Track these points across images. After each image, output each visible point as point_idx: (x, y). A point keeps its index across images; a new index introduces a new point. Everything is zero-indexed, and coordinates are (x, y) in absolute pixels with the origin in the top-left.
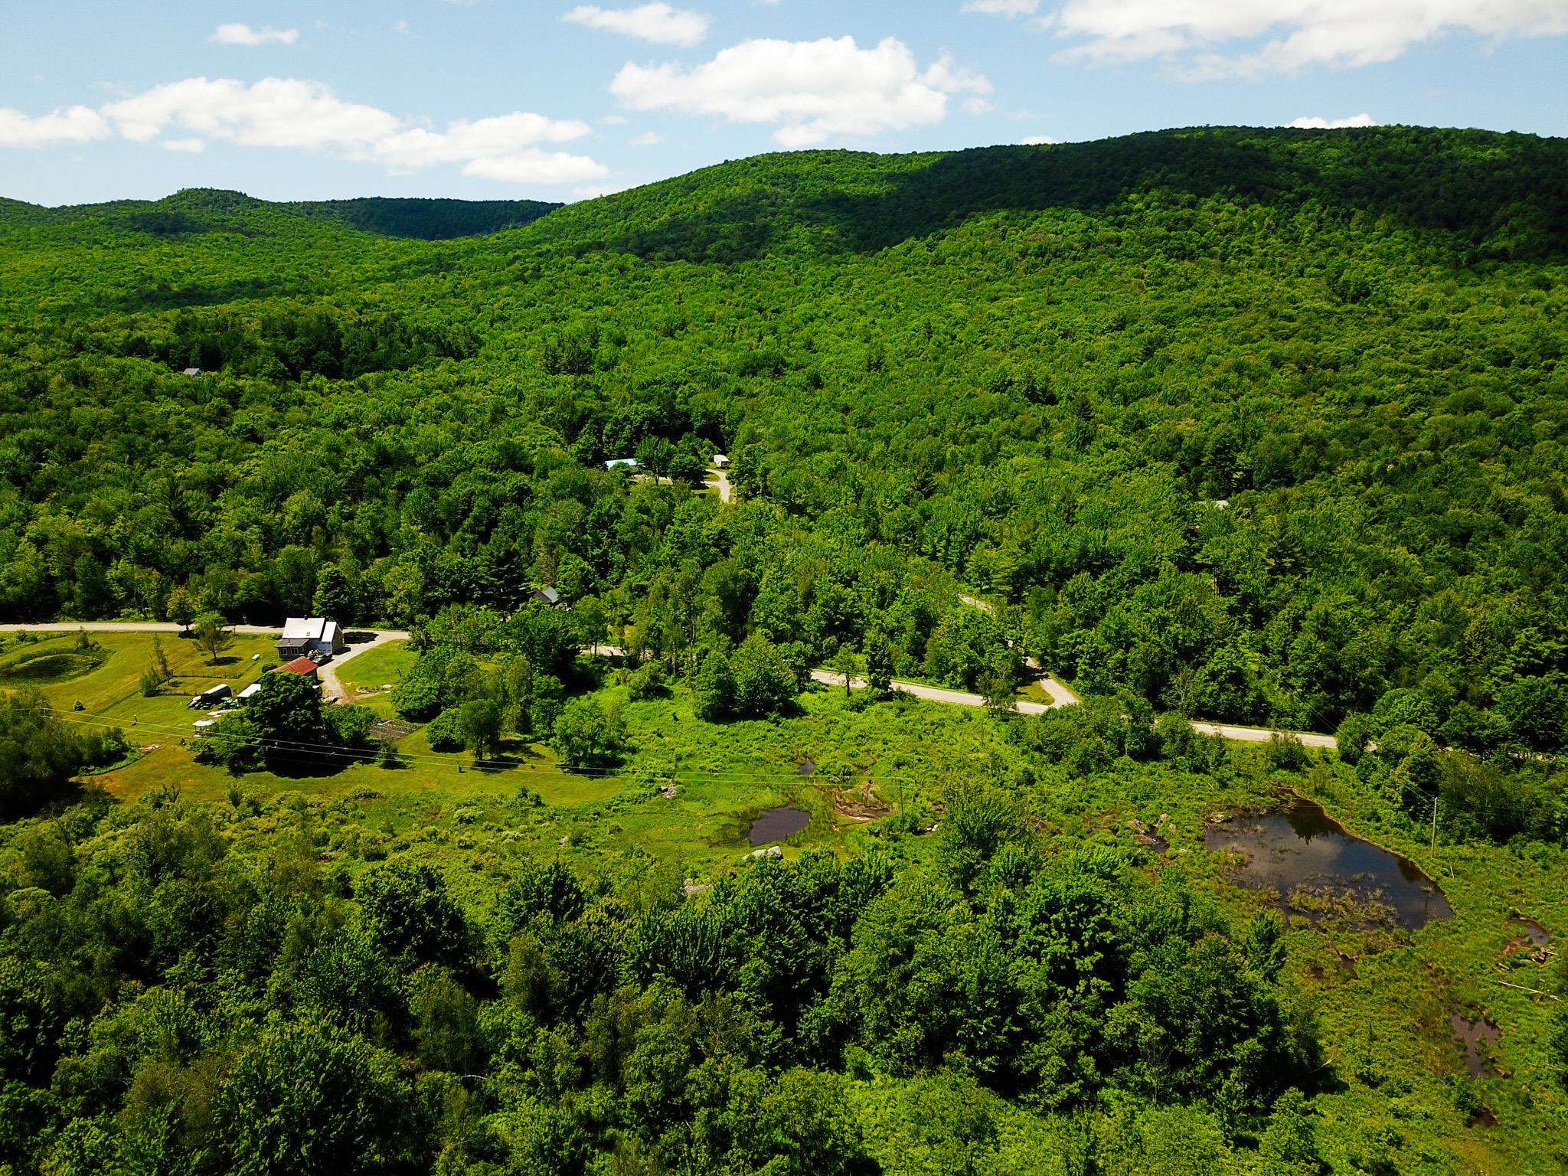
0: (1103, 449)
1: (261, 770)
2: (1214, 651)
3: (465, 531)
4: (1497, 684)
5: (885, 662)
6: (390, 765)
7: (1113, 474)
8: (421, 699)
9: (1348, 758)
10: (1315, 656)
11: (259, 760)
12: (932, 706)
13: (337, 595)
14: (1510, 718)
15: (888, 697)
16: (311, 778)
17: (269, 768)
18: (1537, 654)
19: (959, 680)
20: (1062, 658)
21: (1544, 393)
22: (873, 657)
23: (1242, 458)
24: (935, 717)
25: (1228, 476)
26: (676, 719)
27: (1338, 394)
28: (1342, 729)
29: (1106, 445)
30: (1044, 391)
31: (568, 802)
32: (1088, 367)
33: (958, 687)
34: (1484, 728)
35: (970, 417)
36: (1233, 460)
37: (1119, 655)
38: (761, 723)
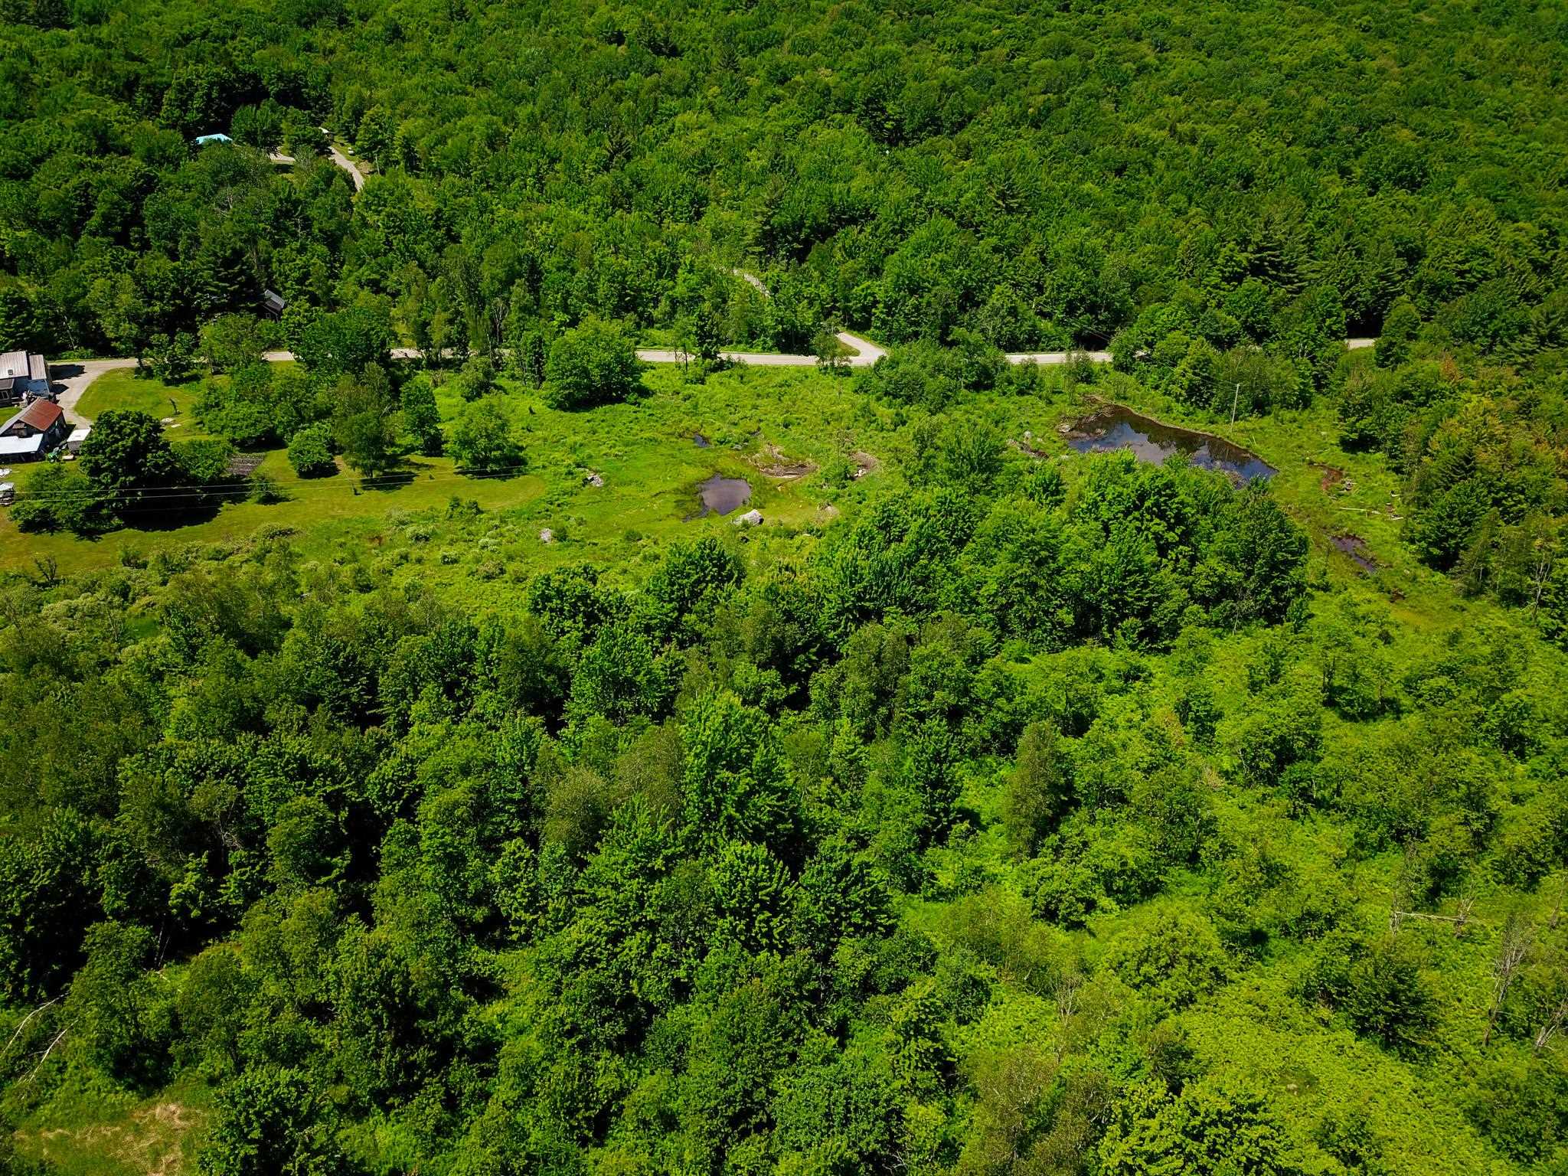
0: (767, 103)
1: (118, 528)
2: (992, 287)
3: (94, 234)
4: (1210, 293)
5: (715, 332)
6: (270, 499)
7: (799, 128)
8: (254, 425)
9: (1123, 367)
10: (1079, 284)
11: (110, 517)
12: (764, 372)
13: (27, 321)
14: (1238, 317)
15: (720, 366)
16: (186, 528)
17: (129, 525)
18: (1239, 264)
19: (770, 343)
20: (856, 310)
21: (1108, 37)
22: (702, 328)
23: (891, 107)
24: (779, 380)
25: (880, 127)
26: (532, 412)
27: (948, 39)
28: (1114, 342)
29: (768, 99)
30: (666, 41)
31: (507, 505)
32: (694, 15)
33: (770, 350)
34: (1225, 327)
35: (609, 72)
36: (883, 110)
37: (912, 301)
38: (621, 407)
